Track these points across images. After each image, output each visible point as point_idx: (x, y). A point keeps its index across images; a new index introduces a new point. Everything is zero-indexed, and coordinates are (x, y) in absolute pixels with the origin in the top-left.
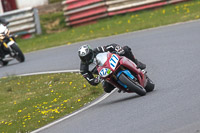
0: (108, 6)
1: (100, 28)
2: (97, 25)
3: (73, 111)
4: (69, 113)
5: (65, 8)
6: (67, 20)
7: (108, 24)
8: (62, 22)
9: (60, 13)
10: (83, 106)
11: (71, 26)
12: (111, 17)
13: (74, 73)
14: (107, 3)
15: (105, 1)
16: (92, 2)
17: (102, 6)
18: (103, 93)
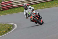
0: (13, 5)
2: (10, 10)
3: (3, 35)
4: (1, 35)
6: (1, 8)
7: (13, 10)
11: (2, 10)
12: (14, 8)
13: (3, 24)
14: (13, 4)
15: (12, 3)
16: (8, 3)
17: (11, 5)
18: (11, 30)
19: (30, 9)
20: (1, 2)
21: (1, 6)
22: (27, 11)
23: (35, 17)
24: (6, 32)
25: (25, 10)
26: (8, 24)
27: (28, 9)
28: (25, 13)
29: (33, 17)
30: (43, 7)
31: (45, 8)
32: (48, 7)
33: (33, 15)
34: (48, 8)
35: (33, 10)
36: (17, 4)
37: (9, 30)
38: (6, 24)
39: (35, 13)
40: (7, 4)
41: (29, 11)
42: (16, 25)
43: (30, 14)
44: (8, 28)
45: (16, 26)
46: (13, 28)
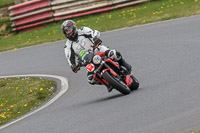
0: (54, 11)
1: (46, 33)
2: (43, 30)
3: (20, 115)
4: (15, 118)
5: (11, 14)
6: (13, 25)
7: (54, 29)
8: (8, 28)
9: (7, 18)
10: (29, 111)
11: (17, 32)
12: (57, 22)
13: (21, 78)
14: (53, 8)
15: (51, 6)
16: (38, 6)
17: (48, 12)
18: (49, 98)
19: (86, 36)
20: (13, 4)
21: (12, 19)
22: (76, 46)
23: (104, 67)
24: (32, 105)
25: (68, 43)
26: (38, 78)
27: (80, 38)
28: (68, 52)
29: (97, 66)
30: (159, 15)
31: (163, 19)
32: (176, 14)
33: (97, 59)
34: (175, 17)
35: (98, 42)
36: (66, 8)
37: (42, 97)
38: (31, 78)
39: (106, 53)
40: (33, 8)
41: (83, 46)
42: (64, 82)
43: (86, 58)
44: (40, 93)
45: (66, 82)
46: (54, 91)
